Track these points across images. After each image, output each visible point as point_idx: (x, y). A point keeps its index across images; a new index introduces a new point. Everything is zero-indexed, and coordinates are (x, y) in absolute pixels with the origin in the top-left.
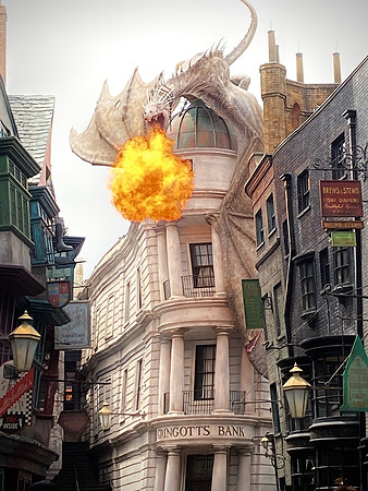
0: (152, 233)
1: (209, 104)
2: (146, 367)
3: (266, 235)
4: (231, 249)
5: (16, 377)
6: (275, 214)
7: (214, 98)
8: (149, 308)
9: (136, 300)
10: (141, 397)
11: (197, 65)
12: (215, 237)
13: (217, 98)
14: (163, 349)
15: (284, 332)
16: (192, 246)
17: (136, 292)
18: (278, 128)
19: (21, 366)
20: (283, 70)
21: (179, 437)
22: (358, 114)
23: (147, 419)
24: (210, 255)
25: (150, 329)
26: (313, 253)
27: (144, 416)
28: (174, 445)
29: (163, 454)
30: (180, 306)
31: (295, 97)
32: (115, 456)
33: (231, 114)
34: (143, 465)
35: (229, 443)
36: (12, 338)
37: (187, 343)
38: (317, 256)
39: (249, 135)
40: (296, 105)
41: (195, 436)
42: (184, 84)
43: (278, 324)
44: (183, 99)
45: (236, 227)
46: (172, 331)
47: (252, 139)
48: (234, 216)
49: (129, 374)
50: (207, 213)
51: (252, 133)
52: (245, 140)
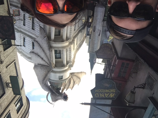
4: (50, 60)
7: (53, 92)
11: (56, 101)
12: (54, 62)
16: (60, 58)
30: (64, 47)
45: (49, 65)
46: (66, 41)
47: (44, 83)
48: (49, 67)
49: (78, 26)
50: (56, 68)
51: (45, 85)
52: (46, 83)
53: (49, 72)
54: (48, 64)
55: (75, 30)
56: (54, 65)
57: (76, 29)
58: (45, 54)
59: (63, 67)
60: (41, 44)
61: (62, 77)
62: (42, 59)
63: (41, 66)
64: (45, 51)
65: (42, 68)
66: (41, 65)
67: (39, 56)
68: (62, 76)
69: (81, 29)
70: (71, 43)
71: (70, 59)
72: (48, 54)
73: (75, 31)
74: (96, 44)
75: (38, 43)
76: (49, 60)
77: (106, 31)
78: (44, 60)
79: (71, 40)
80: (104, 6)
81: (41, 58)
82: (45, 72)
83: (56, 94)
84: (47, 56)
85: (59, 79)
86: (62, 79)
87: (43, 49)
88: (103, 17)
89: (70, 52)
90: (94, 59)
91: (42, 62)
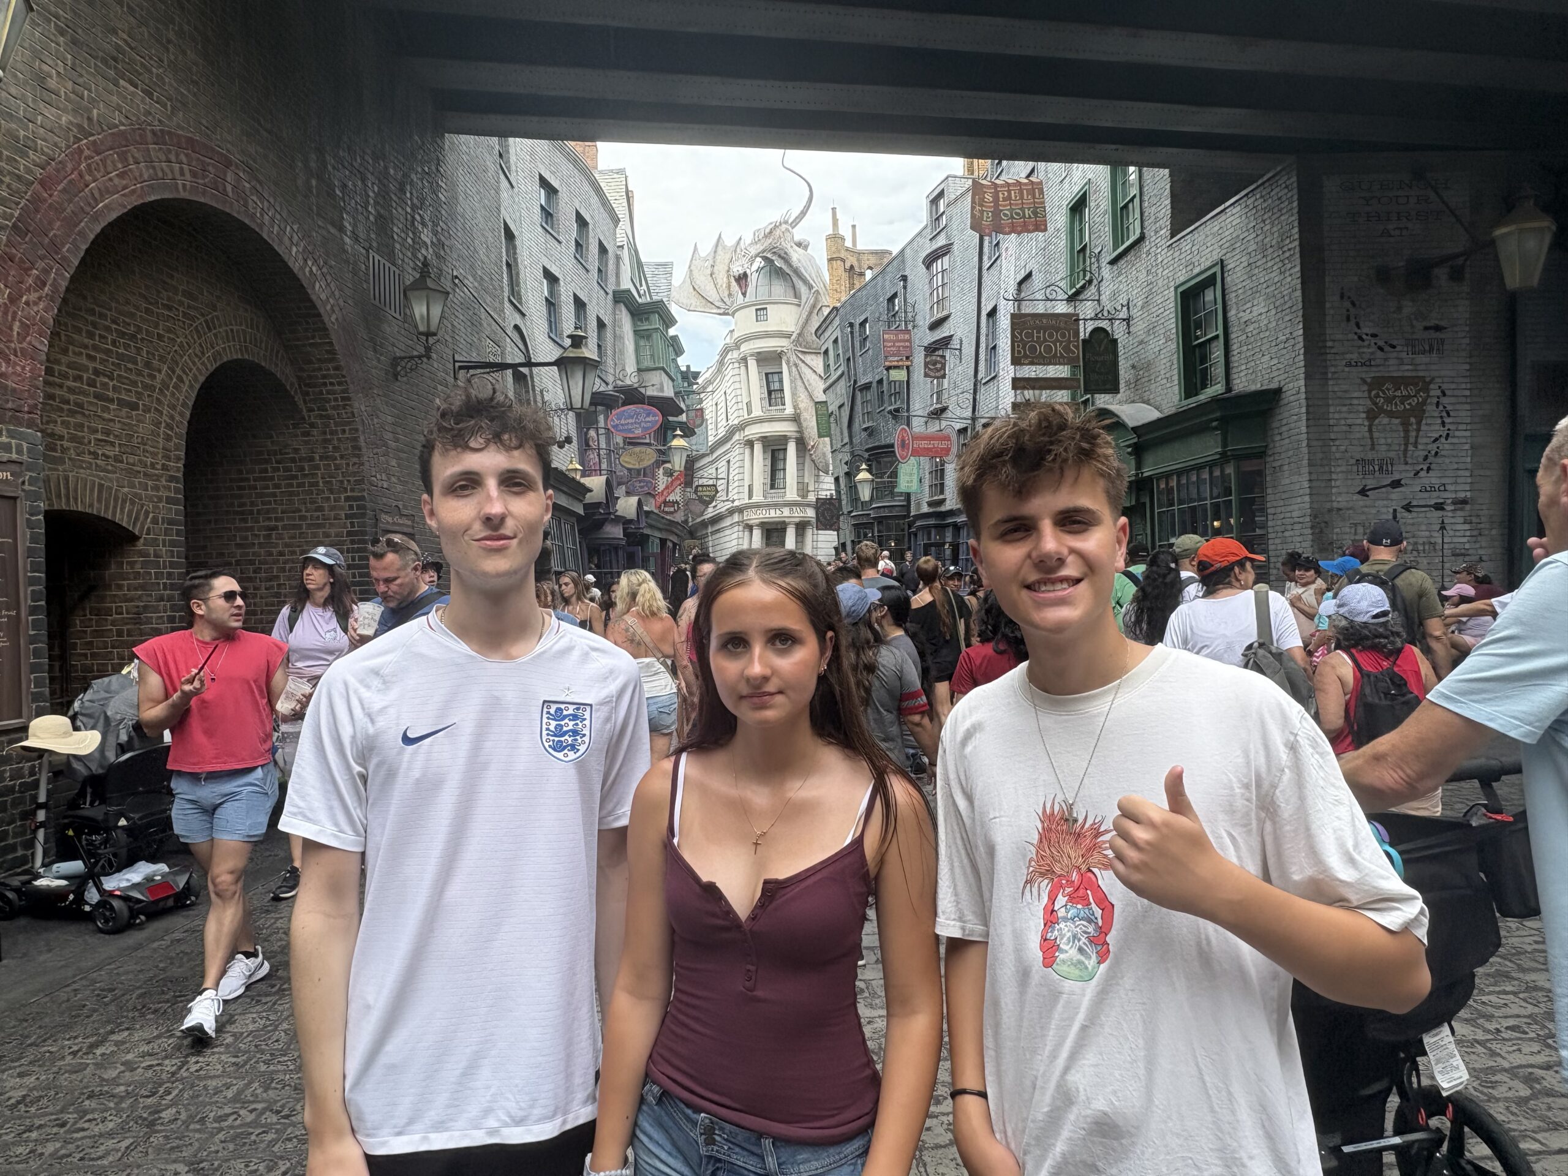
0: (736, 365)
1: (778, 263)
2: (733, 467)
3: (832, 368)
5: (671, 475)
6: (840, 352)
7: (783, 258)
8: (736, 422)
9: (724, 416)
10: (730, 488)
11: (771, 232)
12: (785, 368)
13: (786, 259)
14: (747, 451)
15: (846, 440)
16: (767, 374)
17: (723, 410)
18: (841, 285)
19: (677, 468)
20: (843, 239)
21: (761, 516)
22: (909, 278)
23: (736, 503)
24: (781, 381)
25: (736, 437)
26: (871, 383)
27: (733, 501)
28: (757, 521)
29: (750, 528)
30: (760, 421)
31: (851, 260)
32: (710, 530)
33: (796, 272)
34: (735, 536)
35: (797, 520)
36: (670, 448)
37: (764, 447)
38: (874, 385)
39: (810, 287)
40: (852, 267)
41: (773, 515)
42: (760, 248)
43: (842, 433)
44: (759, 259)
45: (801, 360)
46: (755, 437)
48: (799, 352)
49: (719, 471)
50: (779, 349)
54: (803, 362)
55: (728, 462)
56: (785, 358)
57: (723, 463)
58: (810, 396)
59: (756, 349)
61: (759, 317)
68: (756, 321)
70: (738, 427)
71: (736, 371)
73: (726, 458)
76: (801, 377)
84: (807, 389)
85: (765, 309)
86: (757, 310)
89: (739, 398)
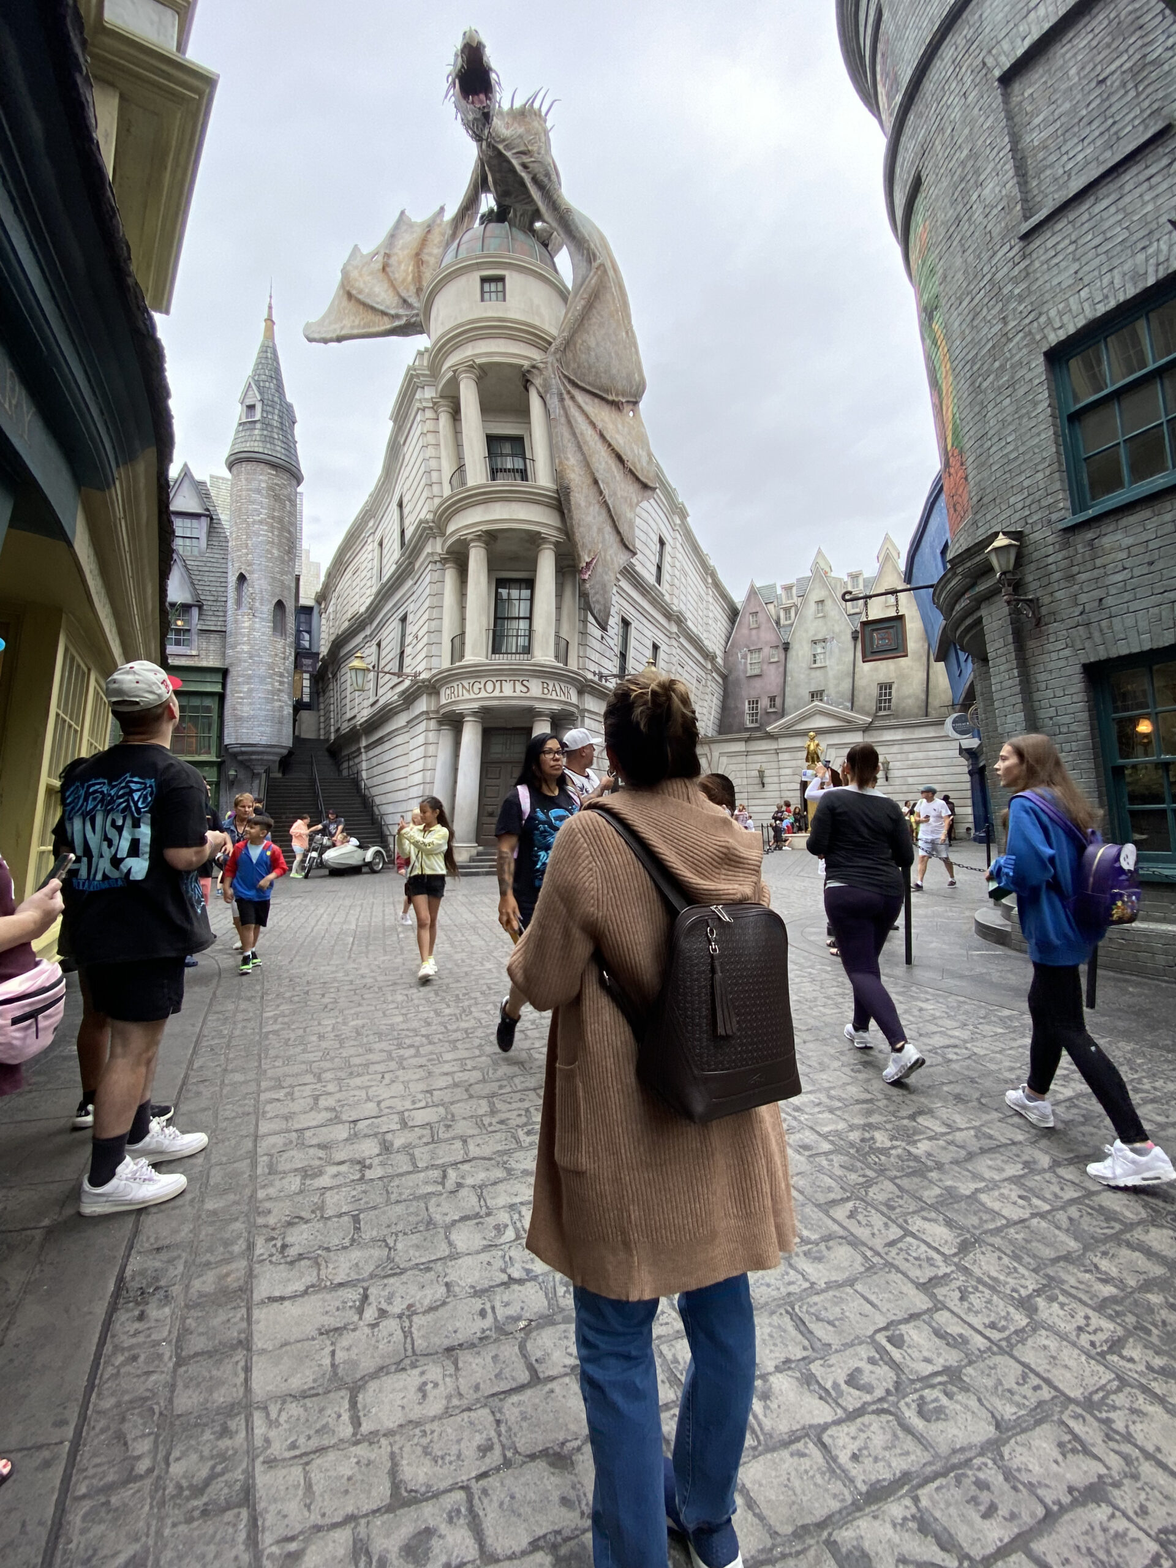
0: (429, 414)
7: (542, 188)
12: (535, 405)
13: (547, 185)
14: (450, 576)
17: (395, 536)
21: (483, 694)
23: (423, 678)
25: (427, 553)
27: (415, 677)
28: (475, 705)
29: (455, 720)
30: (481, 500)
35: (556, 706)
39: (591, 258)
41: (508, 694)
45: (569, 392)
46: (470, 537)
47: (595, 265)
48: (565, 376)
49: (383, 645)
50: (526, 364)
51: (594, 255)
52: (584, 265)
53: (568, 344)
54: (573, 398)
55: (404, 619)
56: (538, 381)
57: (394, 625)
58: (587, 464)
59: (478, 361)
60: (608, 529)
61: (487, 296)
62: (602, 436)
63: (607, 391)
64: (590, 481)
65: (604, 380)
66: (610, 398)
67: (620, 458)
68: (482, 300)
69: (362, 636)
70: (431, 528)
71: (430, 425)
72: (572, 460)
73: (400, 613)
74: (261, 522)
75: (618, 533)
76: (569, 422)
77: (200, 607)
78: (593, 425)
79: (428, 549)
80: (235, 755)
81: (610, 445)
82: (592, 343)
83: (525, 166)
84: (580, 448)
85: (501, 279)
86: (484, 280)
87: (601, 493)
88: (228, 692)
89: (434, 475)
90: (258, 417)
91: (603, 415)
